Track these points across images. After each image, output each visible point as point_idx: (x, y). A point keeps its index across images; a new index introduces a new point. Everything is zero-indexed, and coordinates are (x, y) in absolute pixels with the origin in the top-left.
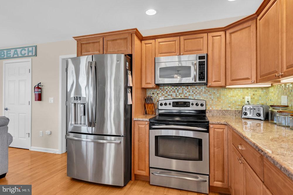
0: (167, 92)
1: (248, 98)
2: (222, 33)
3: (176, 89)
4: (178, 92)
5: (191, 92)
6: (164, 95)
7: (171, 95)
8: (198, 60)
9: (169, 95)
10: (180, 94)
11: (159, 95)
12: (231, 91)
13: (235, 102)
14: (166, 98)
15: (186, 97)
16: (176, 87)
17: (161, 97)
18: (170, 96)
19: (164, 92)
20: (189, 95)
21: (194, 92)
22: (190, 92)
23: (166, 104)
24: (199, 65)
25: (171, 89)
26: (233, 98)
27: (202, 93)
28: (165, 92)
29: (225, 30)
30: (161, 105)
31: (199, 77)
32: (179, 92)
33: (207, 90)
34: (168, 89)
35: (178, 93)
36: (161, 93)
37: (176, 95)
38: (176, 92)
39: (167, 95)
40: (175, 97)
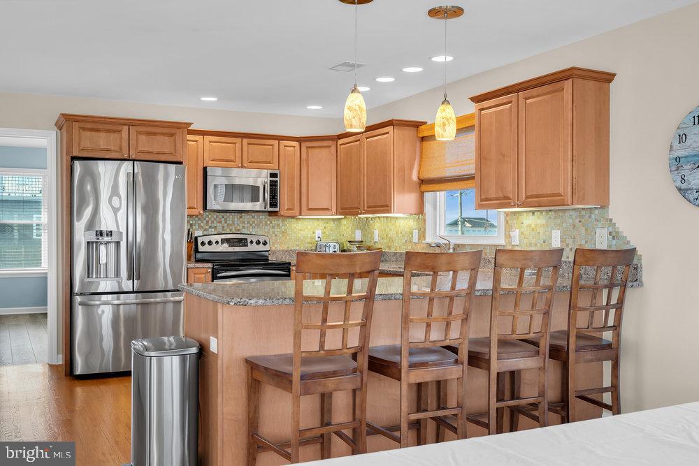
0: (208, 222)
1: (319, 233)
2: (296, 144)
3: (223, 217)
4: (226, 222)
5: (246, 222)
6: (202, 227)
7: (215, 227)
8: (270, 179)
9: (210, 227)
10: (228, 225)
11: (194, 227)
12: (300, 222)
13: (304, 238)
14: (205, 233)
15: (238, 230)
16: (223, 214)
17: (197, 230)
18: (213, 230)
19: (202, 222)
20: (243, 227)
21: (251, 223)
22: (244, 222)
23: (210, 243)
24: (271, 185)
25: (215, 217)
26: (302, 232)
27: (261, 225)
28: (205, 221)
29: (300, 140)
30: (203, 244)
31: (270, 203)
32: (228, 222)
33: (268, 220)
34: (210, 216)
35: (226, 225)
36: (197, 225)
37: (223, 227)
38: (223, 222)
39: (207, 227)
40: (221, 231)
